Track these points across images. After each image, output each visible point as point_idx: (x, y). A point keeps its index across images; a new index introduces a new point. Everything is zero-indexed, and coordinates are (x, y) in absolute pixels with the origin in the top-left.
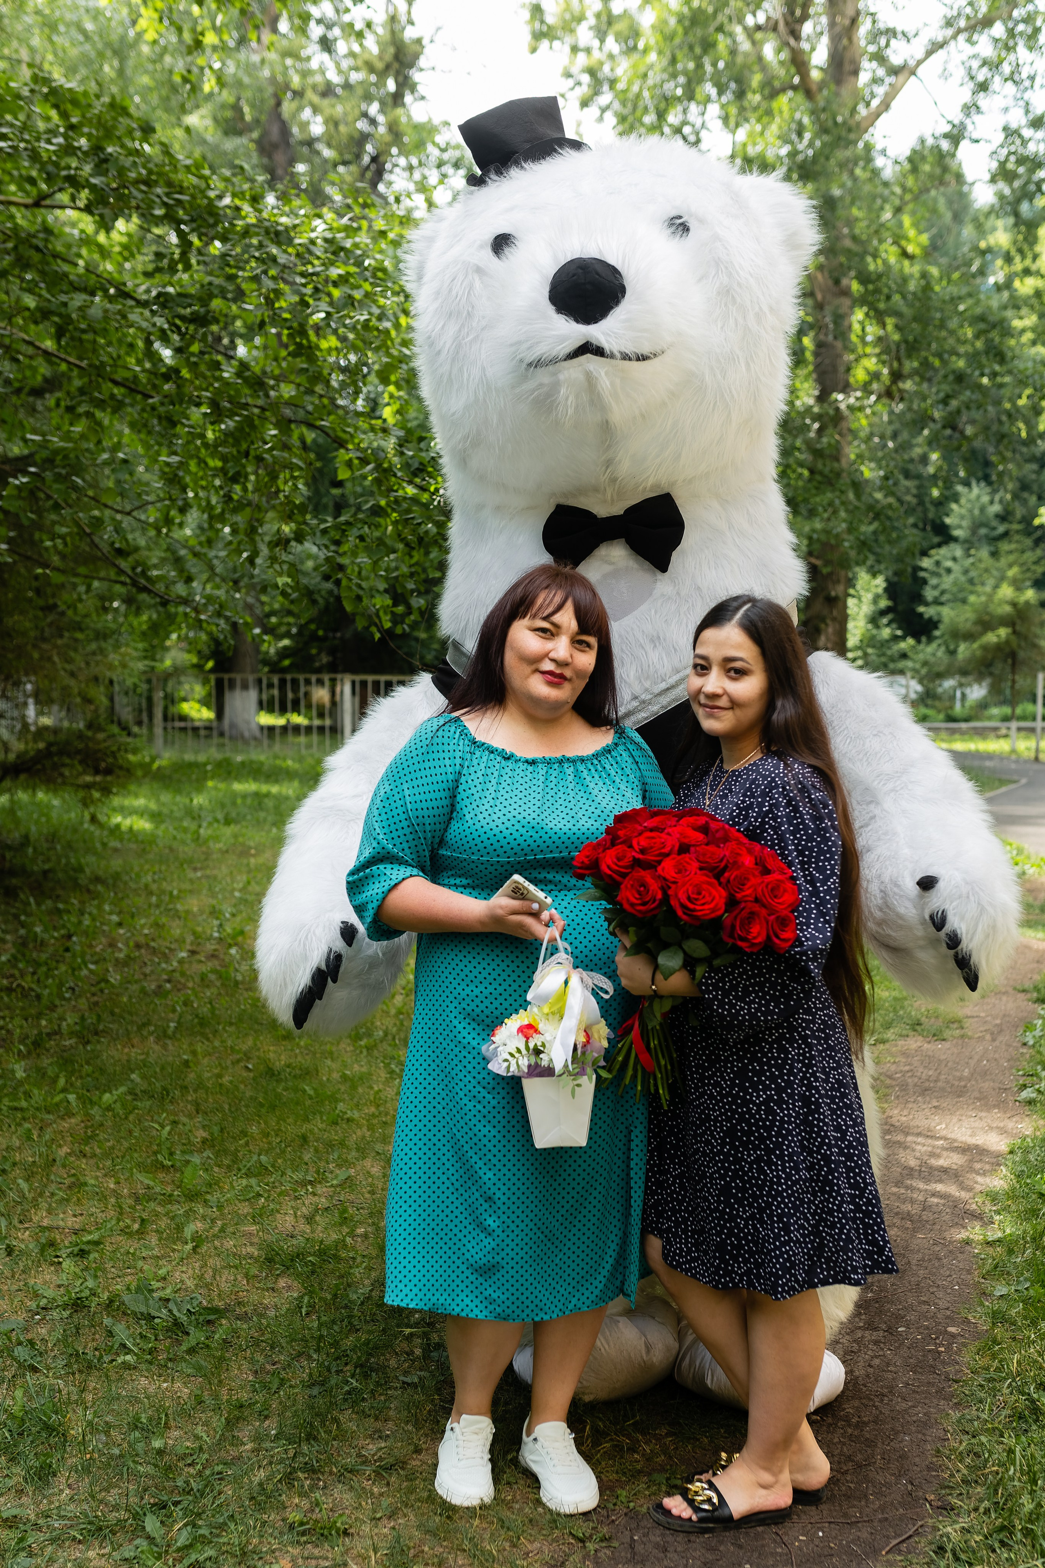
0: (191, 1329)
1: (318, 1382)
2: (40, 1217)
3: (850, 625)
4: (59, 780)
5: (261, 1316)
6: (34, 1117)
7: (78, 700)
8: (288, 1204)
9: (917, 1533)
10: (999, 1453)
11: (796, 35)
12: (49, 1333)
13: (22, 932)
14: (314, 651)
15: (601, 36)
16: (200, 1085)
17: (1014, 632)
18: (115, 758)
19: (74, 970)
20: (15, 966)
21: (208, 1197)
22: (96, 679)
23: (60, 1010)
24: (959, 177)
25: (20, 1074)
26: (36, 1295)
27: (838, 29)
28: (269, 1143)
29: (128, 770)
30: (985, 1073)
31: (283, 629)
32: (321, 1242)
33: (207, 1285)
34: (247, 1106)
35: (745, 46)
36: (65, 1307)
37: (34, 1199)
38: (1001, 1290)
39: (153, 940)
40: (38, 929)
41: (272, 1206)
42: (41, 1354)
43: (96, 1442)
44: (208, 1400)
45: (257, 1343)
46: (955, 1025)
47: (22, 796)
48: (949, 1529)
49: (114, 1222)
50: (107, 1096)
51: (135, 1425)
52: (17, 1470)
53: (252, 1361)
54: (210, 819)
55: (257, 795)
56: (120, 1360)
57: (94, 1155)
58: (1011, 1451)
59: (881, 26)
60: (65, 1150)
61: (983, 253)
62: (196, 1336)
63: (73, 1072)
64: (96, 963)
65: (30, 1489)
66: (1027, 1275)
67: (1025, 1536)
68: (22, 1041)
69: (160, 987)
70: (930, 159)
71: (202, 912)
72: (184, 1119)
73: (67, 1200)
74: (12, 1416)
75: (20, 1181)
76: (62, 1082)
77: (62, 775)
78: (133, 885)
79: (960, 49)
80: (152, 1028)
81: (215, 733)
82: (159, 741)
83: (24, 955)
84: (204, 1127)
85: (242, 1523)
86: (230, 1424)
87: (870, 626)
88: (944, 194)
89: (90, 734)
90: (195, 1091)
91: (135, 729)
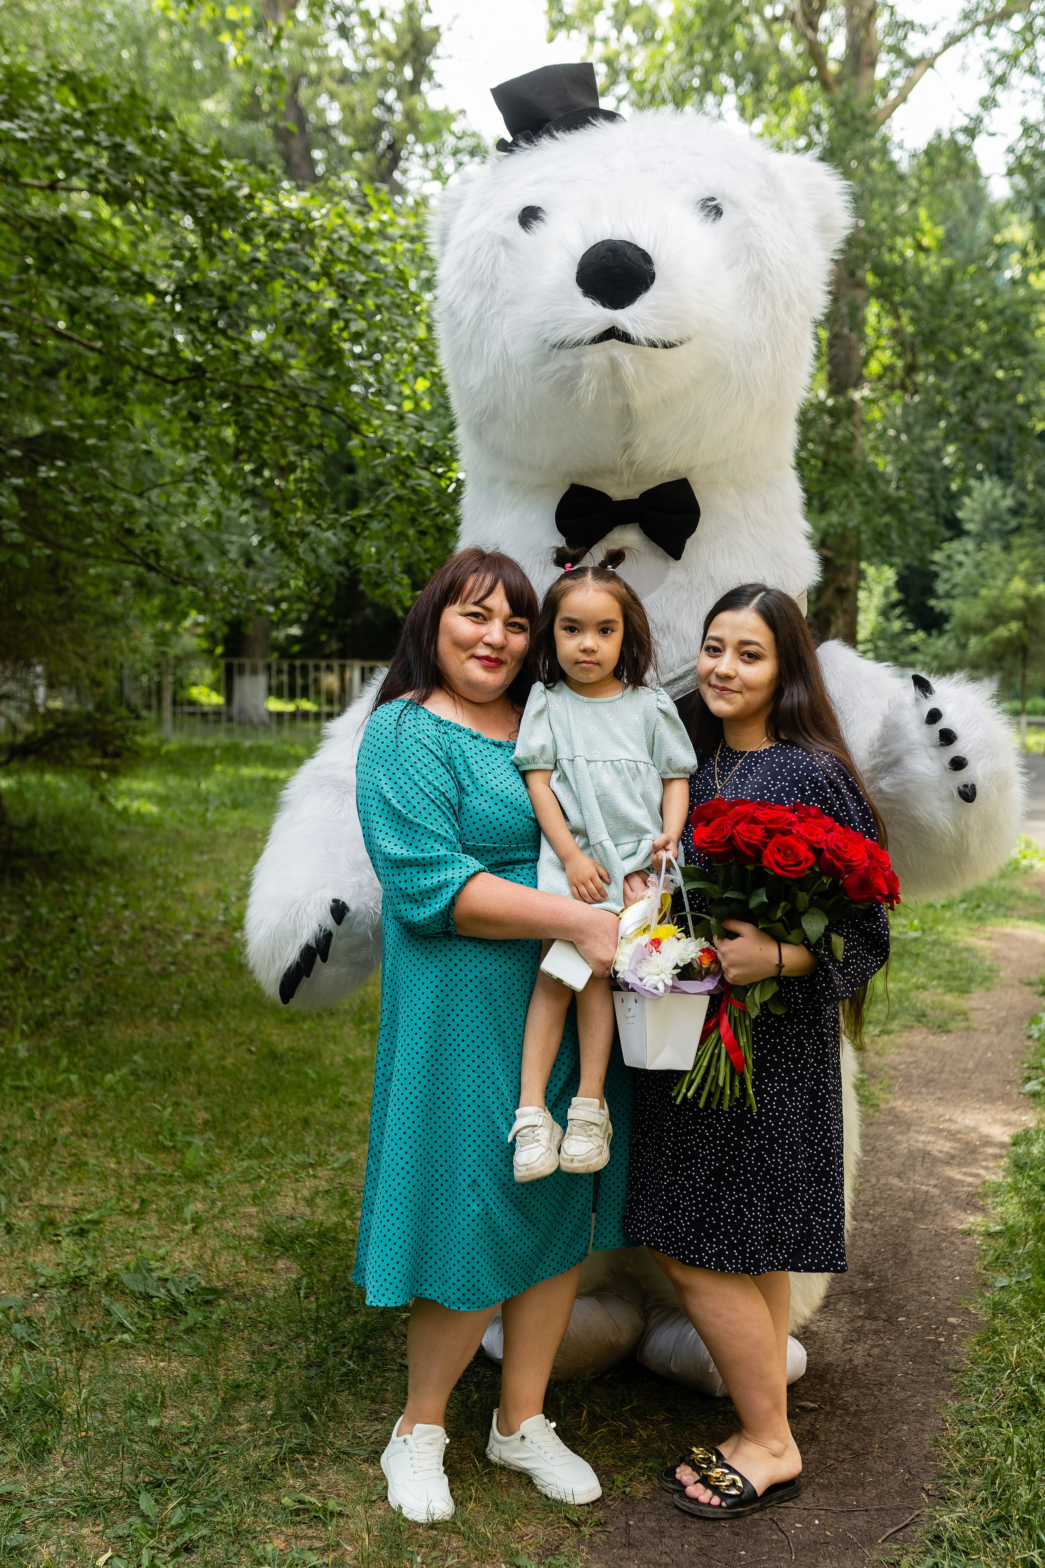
0: (190, 1310)
1: (314, 1363)
2: (41, 1196)
3: (861, 618)
4: (68, 762)
5: (259, 1296)
6: (36, 1096)
7: (87, 682)
8: (288, 1186)
9: (913, 1522)
10: (998, 1444)
11: (813, 25)
12: (47, 1312)
13: (28, 913)
14: (323, 638)
15: (619, 26)
16: (203, 1067)
17: (1026, 626)
18: (124, 740)
19: (79, 950)
20: (19, 947)
21: (209, 1178)
22: (106, 663)
23: (64, 991)
24: (975, 171)
25: (23, 1054)
26: (35, 1274)
27: (856, 21)
28: (271, 1125)
29: (137, 753)
30: (990, 1065)
31: (293, 615)
32: (321, 1224)
33: (206, 1266)
34: (249, 1089)
35: (762, 36)
36: (63, 1285)
37: (35, 1178)
38: (1002, 1281)
39: (159, 922)
40: (44, 910)
41: (272, 1188)
42: (38, 1332)
43: (91, 1419)
44: (206, 1381)
45: (253, 1324)
46: (961, 1018)
47: (31, 778)
48: (946, 1518)
49: (114, 1201)
50: (109, 1078)
51: (131, 1403)
52: (12, 1446)
53: (249, 1341)
54: (217, 802)
55: (265, 780)
56: (117, 1339)
57: (95, 1135)
58: (1009, 1441)
59: (899, 18)
60: (67, 1130)
61: (1000, 247)
62: (195, 1316)
63: (76, 1052)
64: (101, 944)
65: (24, 1466)
66: (1029, 1266)
67: (1022, 1527)
68: (26, 1020)
69: (164, 969)
70: (947, 152)
71: (207, 895)
72: (186, 1101)
73: (68, 1180)
74: (8, 1393)
75: (21, 1160)
76: (64, 1062)
77: (70, 757)
78: (139, 867)
79: (978, 44)
80: (155, 1010)
81: (224, 718)
82: (168, 726)
83: (29, 936)
84: (206, 1109)
85: (237, 1503)
86: (226, 1404)
87: (881, 619)
88: (961, 188)
89: (98, 716)
90: (198, 1073)
91: (144, 713)
